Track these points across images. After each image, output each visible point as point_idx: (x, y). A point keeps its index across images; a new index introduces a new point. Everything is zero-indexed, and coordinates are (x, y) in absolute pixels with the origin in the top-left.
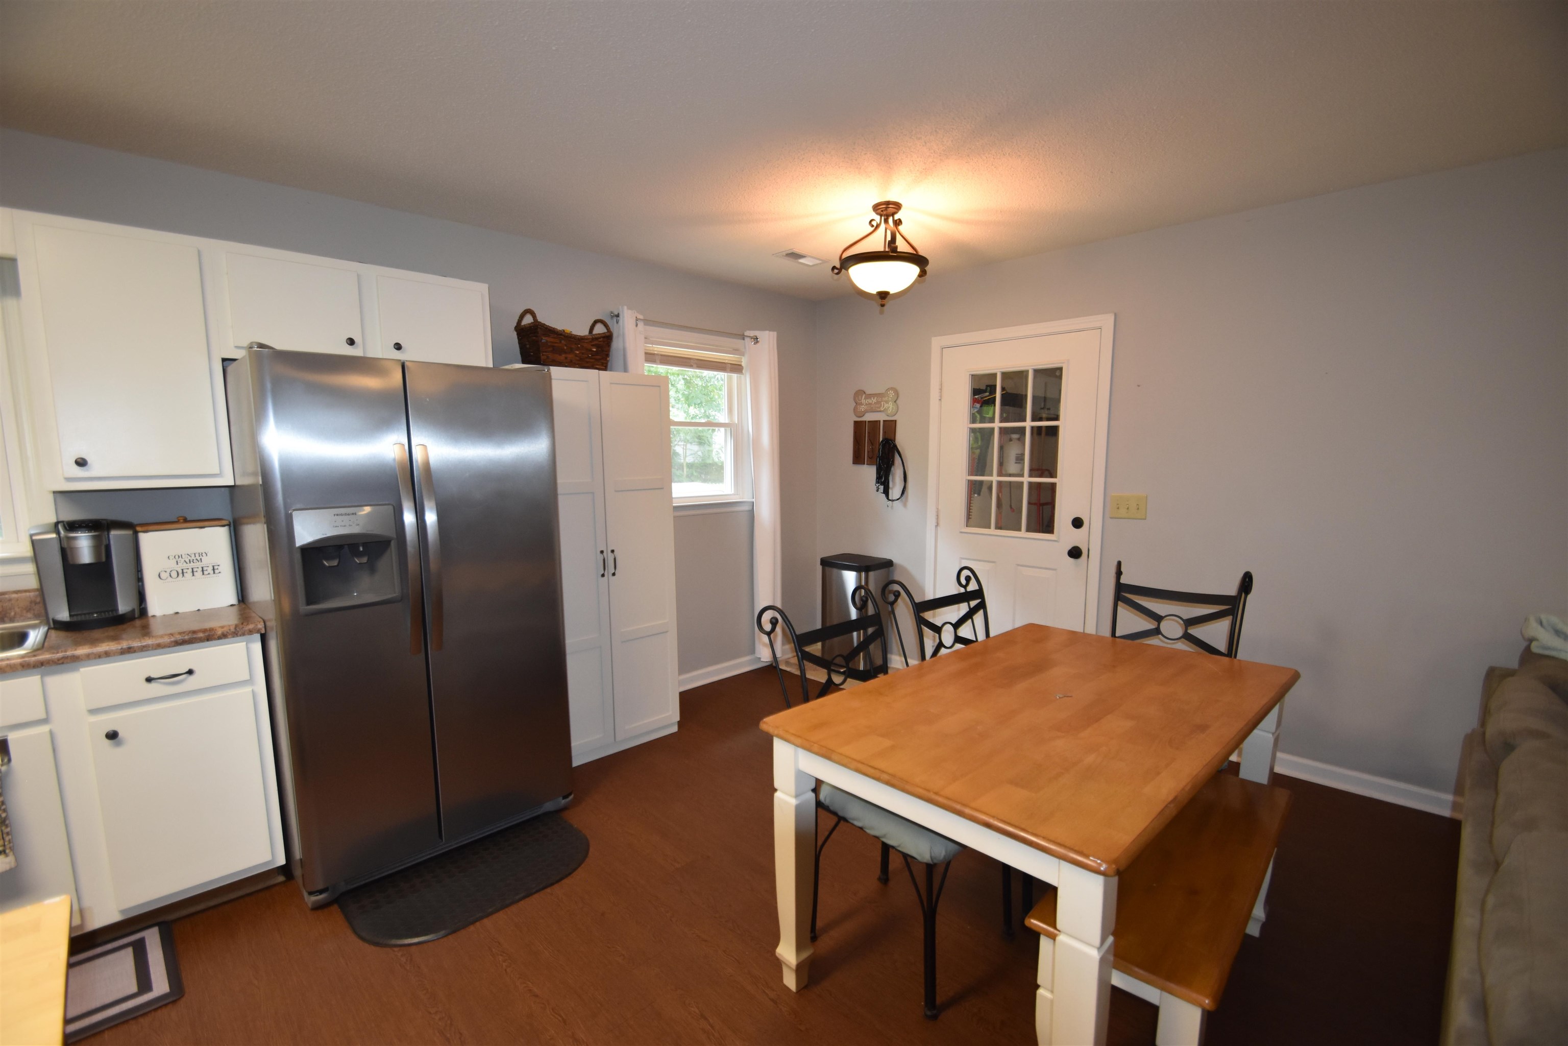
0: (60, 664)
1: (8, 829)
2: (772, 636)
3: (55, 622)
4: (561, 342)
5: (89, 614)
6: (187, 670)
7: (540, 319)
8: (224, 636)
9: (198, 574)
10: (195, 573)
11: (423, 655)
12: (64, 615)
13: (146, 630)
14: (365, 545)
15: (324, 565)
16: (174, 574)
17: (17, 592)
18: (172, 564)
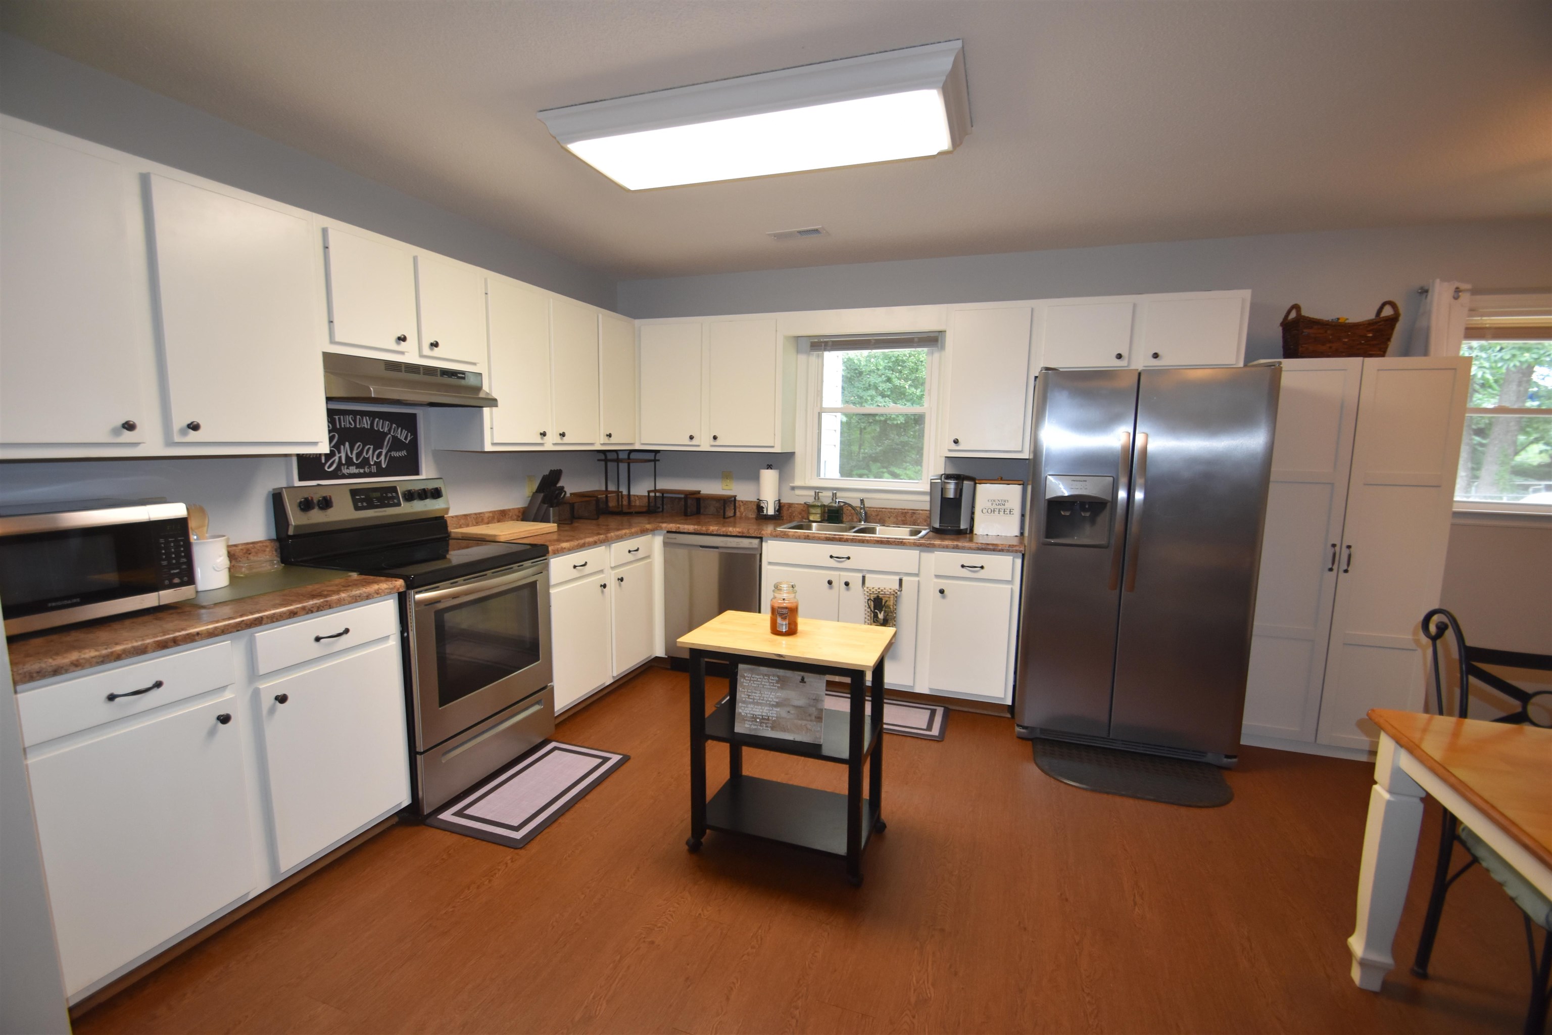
0: (927, 547)
1: (895, 623)
2: (1438, 642)
3: (934, 528)
4: (1326, 332)
5: (947, 526)
6: (981, 566)
7: (1305, 312)
8: (1002, 550)
9: (1002, 513)
10: (1000, 512)
11: (1118, 591)
12: (937, 525)
13: (971, 540)
14: (1090, 503)
15: (1061, 514)
16: (989, 511)
17: (922, 510)
18: (989, 505)
